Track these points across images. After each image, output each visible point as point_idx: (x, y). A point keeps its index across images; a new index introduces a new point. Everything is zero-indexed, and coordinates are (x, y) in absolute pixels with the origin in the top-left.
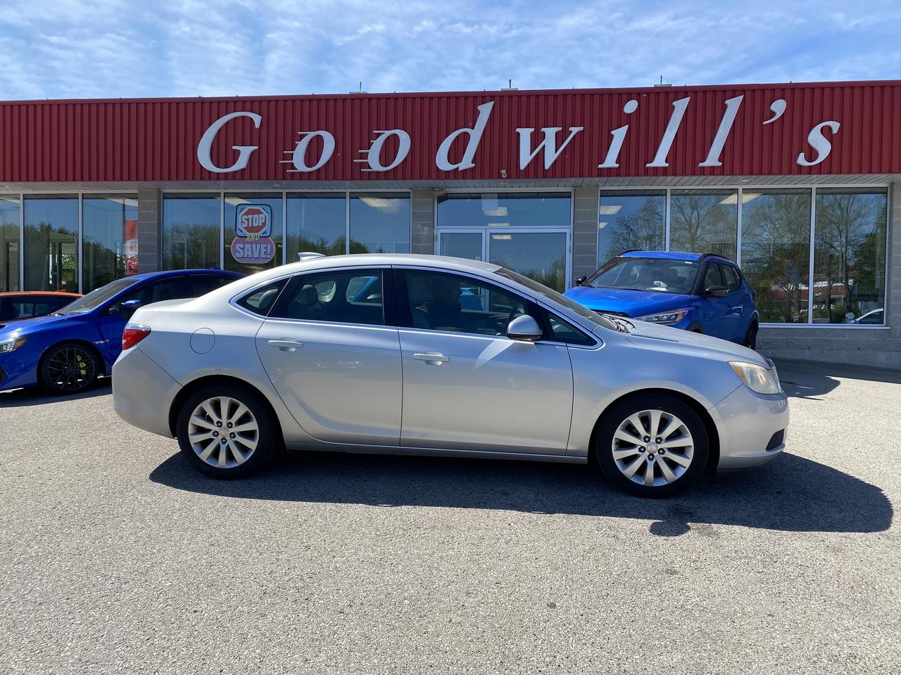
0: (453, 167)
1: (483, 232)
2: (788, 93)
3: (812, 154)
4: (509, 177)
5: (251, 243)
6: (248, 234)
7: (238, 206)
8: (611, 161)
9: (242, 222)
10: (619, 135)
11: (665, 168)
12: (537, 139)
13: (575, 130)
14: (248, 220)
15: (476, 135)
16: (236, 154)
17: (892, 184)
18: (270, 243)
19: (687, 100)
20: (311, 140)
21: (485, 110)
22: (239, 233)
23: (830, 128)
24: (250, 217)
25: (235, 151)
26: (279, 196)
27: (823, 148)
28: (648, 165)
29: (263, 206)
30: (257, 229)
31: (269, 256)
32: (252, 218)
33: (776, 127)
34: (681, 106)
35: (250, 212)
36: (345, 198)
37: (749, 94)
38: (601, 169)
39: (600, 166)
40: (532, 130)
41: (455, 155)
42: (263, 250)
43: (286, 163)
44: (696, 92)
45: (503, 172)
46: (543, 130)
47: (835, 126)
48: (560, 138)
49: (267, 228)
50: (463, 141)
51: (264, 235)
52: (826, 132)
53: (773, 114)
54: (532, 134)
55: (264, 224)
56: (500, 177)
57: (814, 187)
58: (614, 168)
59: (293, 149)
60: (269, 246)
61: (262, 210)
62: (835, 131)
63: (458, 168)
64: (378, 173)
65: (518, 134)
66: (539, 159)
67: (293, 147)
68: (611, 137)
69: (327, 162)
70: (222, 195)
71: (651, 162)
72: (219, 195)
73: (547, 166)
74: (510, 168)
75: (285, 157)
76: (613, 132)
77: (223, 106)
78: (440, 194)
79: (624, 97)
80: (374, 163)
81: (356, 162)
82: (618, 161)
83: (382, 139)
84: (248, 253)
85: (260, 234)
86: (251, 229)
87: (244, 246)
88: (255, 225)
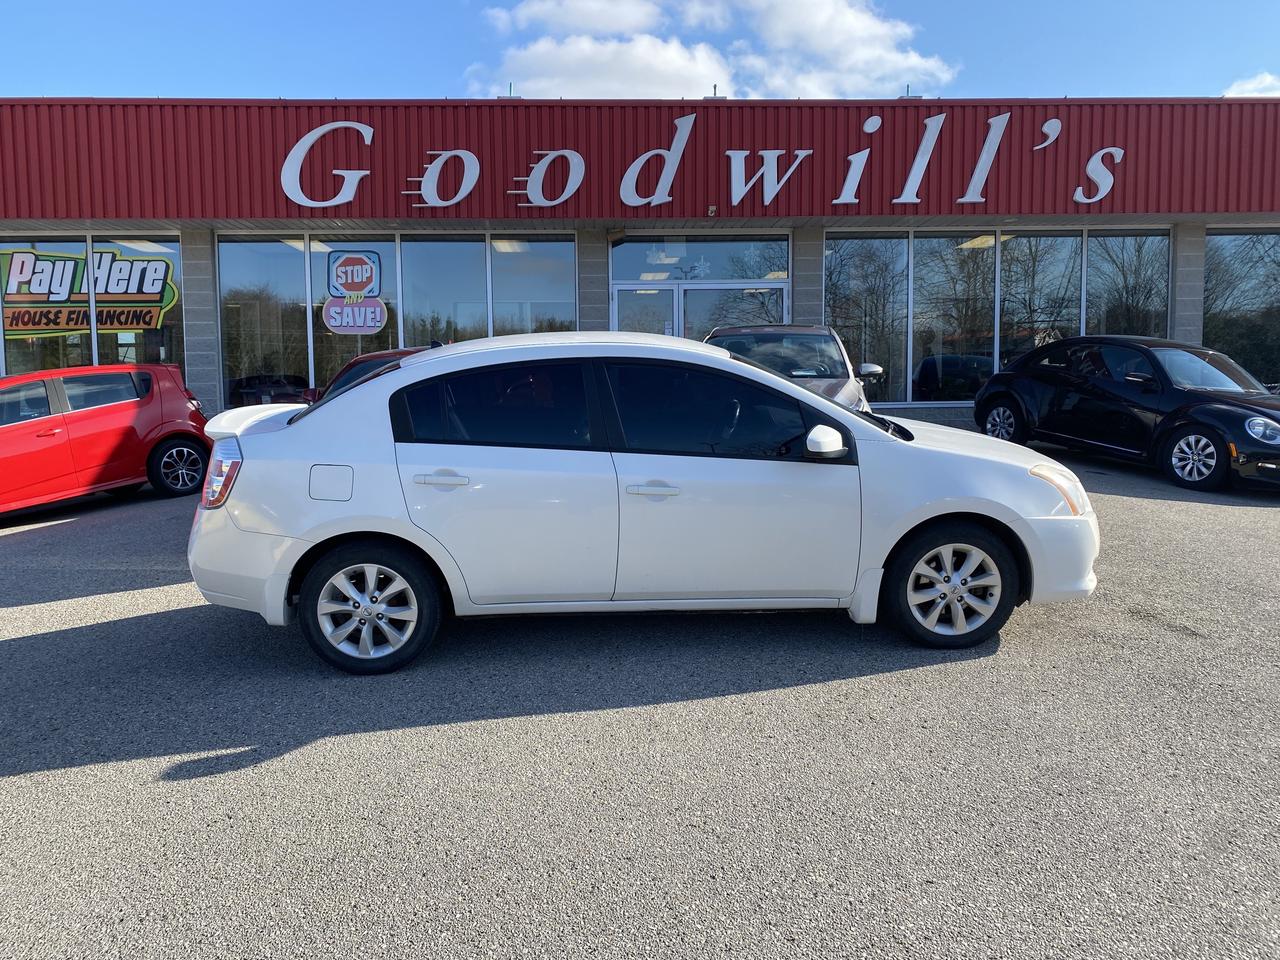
0: (643, 201)
1: (675, 288)
2: (1063, 111)
3: (1091, 188)
4: (718, 214)
5: (352, 305)
6: (346, 293)
7: (330, 254)
8: (848, 195)
9: (338, 276)
10: (859, 161)
11: (916, 205)
12: (753, 165)
13: (802, 154)
14: (346, 273)
15: (673, 158)
16: (340, 181)
17: (1176, 225)
18: (380, 306)
19: (942, 117)
20: (446, 163)
21: (685, 125)
22: (333, 292)
23: (1111, 156)
24: (349, 269)
25: (336, 177)
26: (391, 239)
27: (1104, 181)
28: (895, 201)
29: (369, 255)
30: (359, 286)
31: (378, 324)
32: (352, 271)
33: (1050, 156)
34: (934, 125)
35: (348, 262)
36: (484, 242)
37: (1016, 110)
38: (836, 205)
39: (835, 202)
40: (747, 153)
41: (646, 186)
42: (370, 316)
43: (411, 195)
44: (952, 107)
45: (712, 208)
46: (761, 153)
47: (1118, 154)
48: (783, 165)
49: (374, 284)
50: (654, 168)
51: (371, 294)
52: (1108, 160)
53: (1045, 137)
54: (746, 158)
55: (370, 279)
56: (705, 214)
57: (1086, 229)
58: (852, 204)
59: (421, 175)
60: (378, 309)
61: (367, 260)
62: (1118, 160)
63: (649, 203)
64: (541, 208)
65: (728, 158)
66: (757, 191)
67: (421, 173)
68: (848, 164)
69: (470, 194)
70: (307, 238)
71: (899, 197)
72: (300, 237)
73: (768, 200)
74: (718, 204)
75: (409, 186)
76: (850, 157)
77: (316, 112)
78: (619, 236)
79: (864, 112)
80: (535, 195)
81: (511, 194)
82: (858, 195)
83: (545, 163)
84: (348, 320)
85: (364, 292)
86: (351, 286)
87: (342, 311)
88: (356, 280)
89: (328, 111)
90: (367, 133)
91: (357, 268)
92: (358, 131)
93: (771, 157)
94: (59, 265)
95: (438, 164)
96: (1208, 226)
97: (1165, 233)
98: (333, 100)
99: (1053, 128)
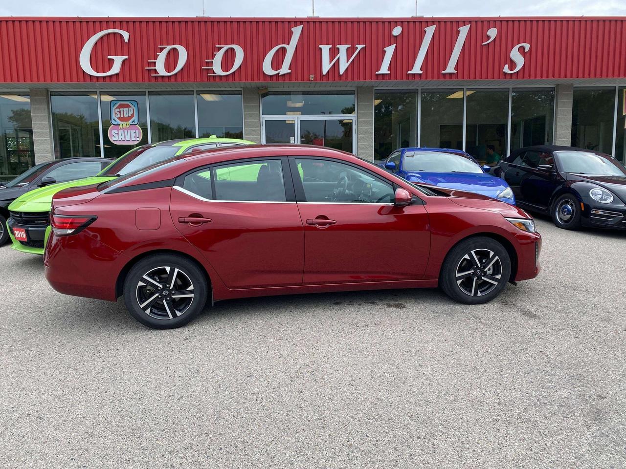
0: (275, 72)
1: (295, 119)
2: (498, 23)
3: (513, 65)
4: (315, 80)
5: (123, 129)
6: (120, 123)
7: (111, 101)
8: (384, 69)
9: (116, 114)
10: (390, 51)
11: (420, 75)
12: (334, 52)
14: (120, 112)
15: (291, 49)
16: (111, 62)
17: (557, 85)
18: (139, 129)
19: (434, 27)
20: (169, 52)
21: (297, 31)
23: (523, 48)
24: (122, 110)
25: (109, 59)
26: (142, 93)
28: (409, 72)
29: (132, 102)
30: (128, 119)
31: (138, 139)
32: (123, 111)
33: (491, 47)
34: (430, 31)
35: (120, 106)
36: (193, 95)
37: (474, 23)
38: (378, 75)
39: (377, 73)
40: (331, 46)
41: (277, 63)
42: (133, 135)
43: (151, 70)
44: (439, 22)
45: (312, 76)
46: (338, 46)
47: (527, 46)
48: (350, 52)
49: (135, 118)
50: (281, 55)
51: (133, 123)
52: (522, 50)
53: (488, 37)
54: (330, 49)
55: (133, 115)
56: (309, 79)
57: (511, 87)
58: (387, 74)
59: (156, 59)
60: (137, 132)
61: (131, 105)
62: (527, 50)
63: (279, 73)
64: (220, 76)
65: (321, 49)
66: (336, 67)
67: (156, 57)
68: (384, 52)
69: (182, 69)
70: (98, 93)
71: (411, 70)
72: (95, 93)
73: (342, 72)
74: (315, 74)
75: (149, 64)
76: (385, 49)
77: (98, 24)
78: (263, 92)
79: (393, 24)
80: (217, 69)
81: (204, 69)
82: (389, 69)
83: (222, 51)
84: (122, 137)
85: (130, 122)
86: (123, 119)
87: (118, 132)
88: (125, 116)
89: (104, 24)
90: (126, 36)
91: (126, 109)
92: (121, 35)
93: (343, 48)
95: (165, 52)
96: (574, 86)
97: (551, 90)
98: (107, 18)
99: (493, 33)
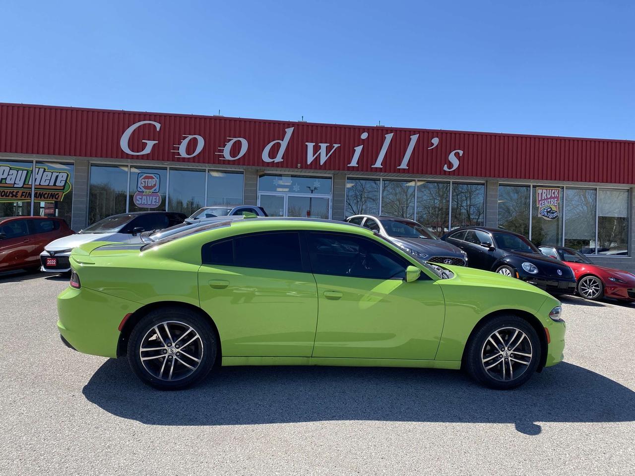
0: (271, 160)
1: (285, 195)
2: (440, 135)
3: (450, 165)
4: (301, 167)
5: (147, 196)
6: (145, 190)
7: (139, 173)
8: (354, 163)
9: (141, 183)
10: (359, 150)
11: (381, 168)
12: (316, 149)
13: (336, 146)
14: (145, 182)
15: (284, 144)
16: (145, 145)
17: (487, 181)
18: (158, 196)
19: (392, 134)
20: (190, 140)
21: (289, 131)
22: (139, 189)
23: (458, 153)
24: (146, 180)
25: (144, 143)
26: (165, 169)
27: (456, 163)
29: (155, 175)
30: (150, 188)
31: (157, 204)
32: (148, 181)
33: (434, 151)
34: (389, 137)
35: (146, 178)
36: (205, 172)
37: (421, 133)
38: (349, 167)
39: (349, 165)
40: (314, 144)
41: (272, 154)
42: (154, 200)
43: (175, 152)
44: (396, 131)
45: (299, 165)
46: (320, 144)
47: (461, 153)
48: (328, 149)
49: (157, 187)
50: (276, 148)
51: (155, 191)
52: (457, 155)
53: (433, 144)
54: (314, 146)
55: (155, 185)
56: (297, 167)
57: (451, 181)
58: (356, 167)
59: (179, 144)
60: (158, 198)
61: (154, 177)
62: (461, 155)
63: (274, 161)
64: (229, 161)
65: (307, 145)
66: (317, 159)
68: (355, 151)
69: (200, 153)
70: (129, 166)
71: (374, 165)
72: (127, 166)
73: (322, 163)
74: (302, 163)
75: (174, 148)
76: (355, 148)
77: (137, 117)
78: (262, 173)
79: (361, 130)
80: (227, 155)
81: (216, 154)
82: (358, 163)
83: (231, 143)
84: (144, 201)
85: (152, 190)
86: (147, 188)
87: (142, 197)
88: (149, 185)
89: (142, 117)
90: (158, 126)
91: (151, 180)
92: (154, 125)
93: (324, 146)
94: (20, 172)
95: (187, 140)
96: (499, 183)
97: (483, 184)
98: (145, 112)
99: (435, 141)
